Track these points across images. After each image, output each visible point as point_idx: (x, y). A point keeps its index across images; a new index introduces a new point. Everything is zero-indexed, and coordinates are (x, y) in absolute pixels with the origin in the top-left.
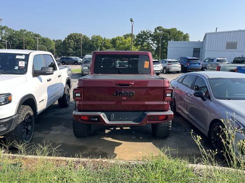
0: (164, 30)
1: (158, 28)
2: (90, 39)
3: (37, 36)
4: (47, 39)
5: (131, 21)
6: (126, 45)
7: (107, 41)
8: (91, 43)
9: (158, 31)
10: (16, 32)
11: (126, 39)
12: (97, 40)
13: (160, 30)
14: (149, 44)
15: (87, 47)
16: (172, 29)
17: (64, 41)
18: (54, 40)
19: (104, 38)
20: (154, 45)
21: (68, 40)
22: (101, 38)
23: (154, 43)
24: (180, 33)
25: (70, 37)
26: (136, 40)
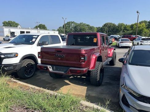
2: (117, 25)
3: (88, 25)
4: (93, 27)
6: (141, 28)
7: (128, 26)
8: (117, 28)
10: (78, 24)
11: (140, 24)
12: (121, 26)
15: (115, 30)
17: (102, 27)
18: (96, 28)
21: (104, 27)
25: (105, 25)
26: (148, 24)
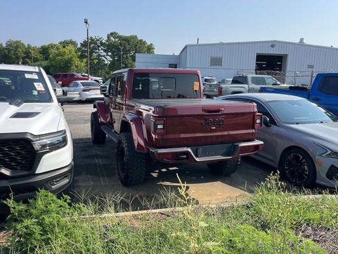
0: (120, 37)
1: (112, 34)
2: (4, 45)
5: (86, 22)
6: (66, 57)
7: (33, 50)
8: (6, 52)
9: (112, 38)
11: (64, 47)
12: (17, 47)
13: (114, 37)
14: (99, 55)
16: (131, 37)
19: (28, 45)
20: (108, 57)
22: (23, 44)
23: (107, 55)
24: (142, 43)
26: (79, 49)
